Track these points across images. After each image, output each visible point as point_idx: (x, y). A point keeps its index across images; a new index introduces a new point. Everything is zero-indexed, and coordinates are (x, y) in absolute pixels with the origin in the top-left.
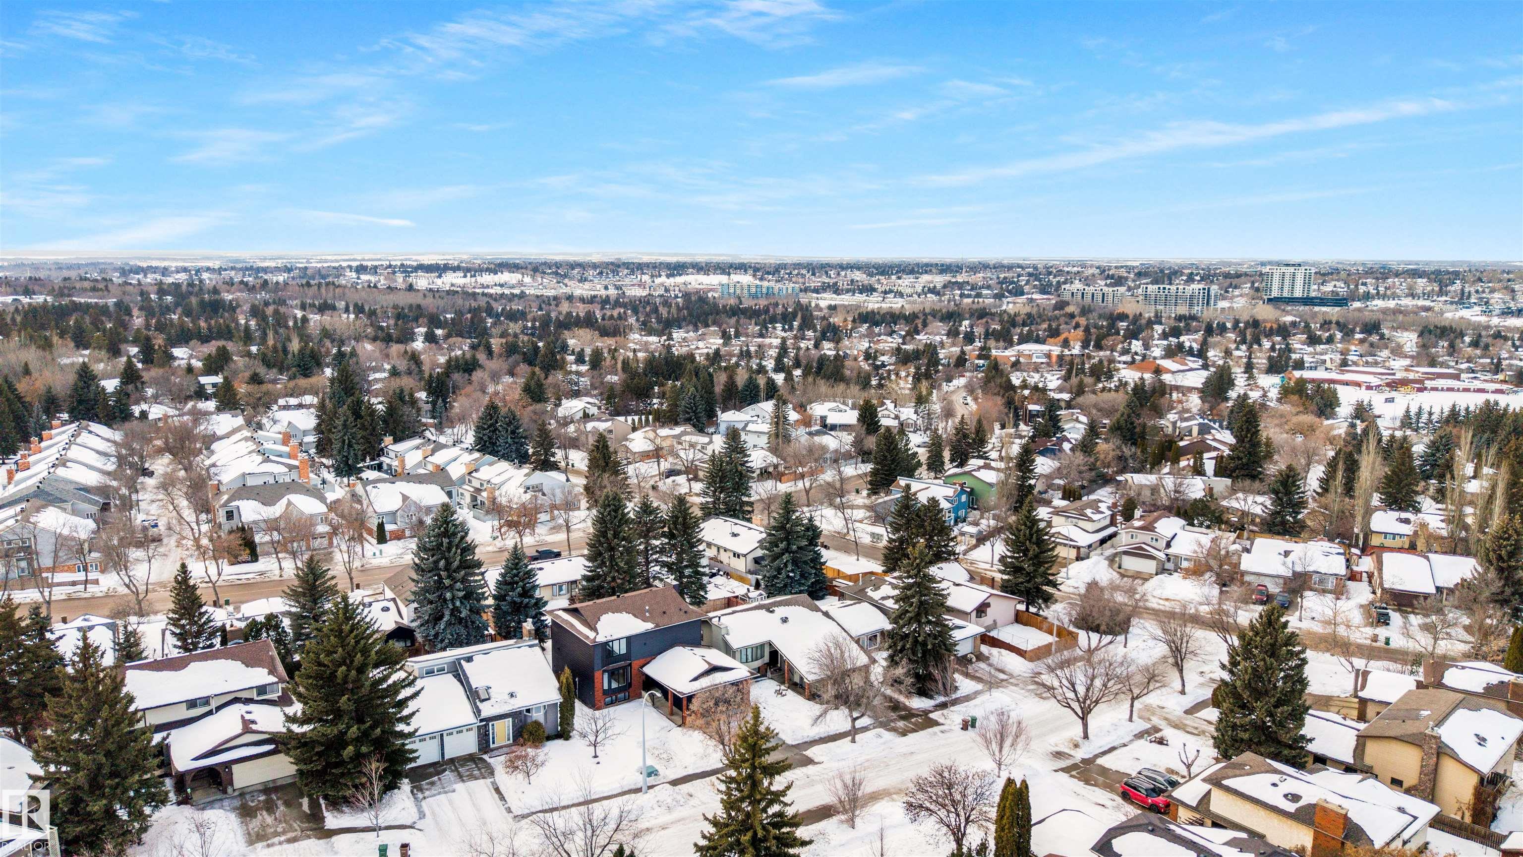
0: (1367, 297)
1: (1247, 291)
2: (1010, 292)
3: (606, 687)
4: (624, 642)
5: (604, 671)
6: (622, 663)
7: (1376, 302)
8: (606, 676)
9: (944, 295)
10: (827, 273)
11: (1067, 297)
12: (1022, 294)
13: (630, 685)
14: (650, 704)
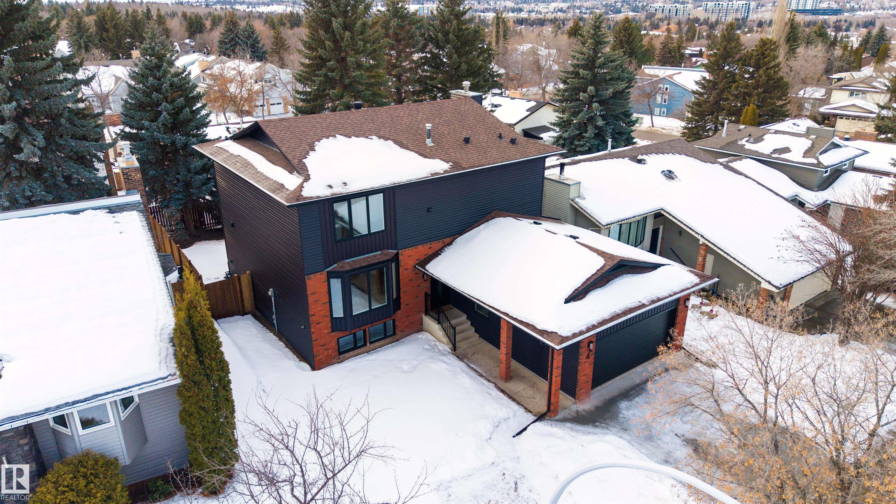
0: (852, 10)
1: (770, 8)
2: (612, 11)
3: (338, 312)
4: (377, 201)
5: (331, 275)
6: (376, 256)
7: (858, 13)
8: (336, 285)
9: (569, 12)
10: (488, 2)
11: (653, 10)
12: (620, 12)
13: (396, 304)
14: (446, 348)
